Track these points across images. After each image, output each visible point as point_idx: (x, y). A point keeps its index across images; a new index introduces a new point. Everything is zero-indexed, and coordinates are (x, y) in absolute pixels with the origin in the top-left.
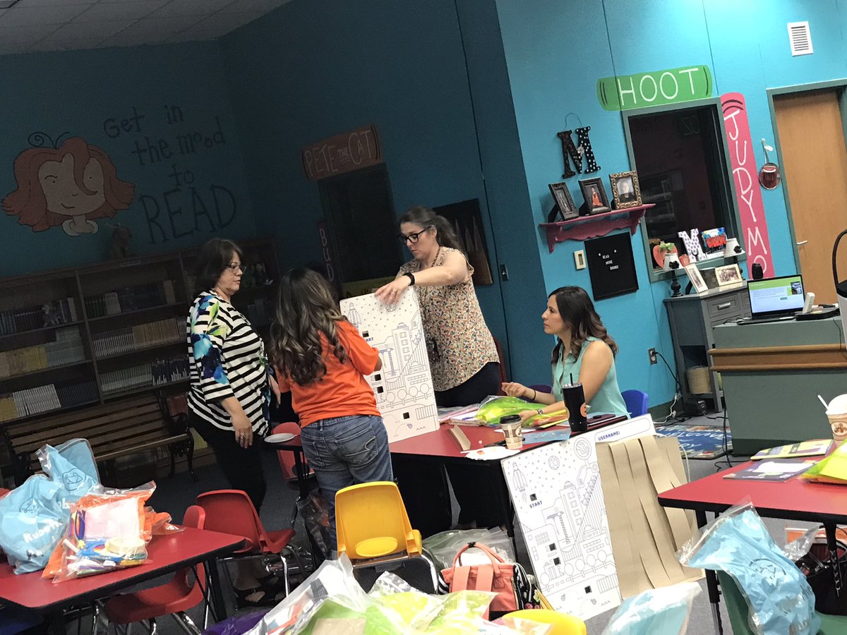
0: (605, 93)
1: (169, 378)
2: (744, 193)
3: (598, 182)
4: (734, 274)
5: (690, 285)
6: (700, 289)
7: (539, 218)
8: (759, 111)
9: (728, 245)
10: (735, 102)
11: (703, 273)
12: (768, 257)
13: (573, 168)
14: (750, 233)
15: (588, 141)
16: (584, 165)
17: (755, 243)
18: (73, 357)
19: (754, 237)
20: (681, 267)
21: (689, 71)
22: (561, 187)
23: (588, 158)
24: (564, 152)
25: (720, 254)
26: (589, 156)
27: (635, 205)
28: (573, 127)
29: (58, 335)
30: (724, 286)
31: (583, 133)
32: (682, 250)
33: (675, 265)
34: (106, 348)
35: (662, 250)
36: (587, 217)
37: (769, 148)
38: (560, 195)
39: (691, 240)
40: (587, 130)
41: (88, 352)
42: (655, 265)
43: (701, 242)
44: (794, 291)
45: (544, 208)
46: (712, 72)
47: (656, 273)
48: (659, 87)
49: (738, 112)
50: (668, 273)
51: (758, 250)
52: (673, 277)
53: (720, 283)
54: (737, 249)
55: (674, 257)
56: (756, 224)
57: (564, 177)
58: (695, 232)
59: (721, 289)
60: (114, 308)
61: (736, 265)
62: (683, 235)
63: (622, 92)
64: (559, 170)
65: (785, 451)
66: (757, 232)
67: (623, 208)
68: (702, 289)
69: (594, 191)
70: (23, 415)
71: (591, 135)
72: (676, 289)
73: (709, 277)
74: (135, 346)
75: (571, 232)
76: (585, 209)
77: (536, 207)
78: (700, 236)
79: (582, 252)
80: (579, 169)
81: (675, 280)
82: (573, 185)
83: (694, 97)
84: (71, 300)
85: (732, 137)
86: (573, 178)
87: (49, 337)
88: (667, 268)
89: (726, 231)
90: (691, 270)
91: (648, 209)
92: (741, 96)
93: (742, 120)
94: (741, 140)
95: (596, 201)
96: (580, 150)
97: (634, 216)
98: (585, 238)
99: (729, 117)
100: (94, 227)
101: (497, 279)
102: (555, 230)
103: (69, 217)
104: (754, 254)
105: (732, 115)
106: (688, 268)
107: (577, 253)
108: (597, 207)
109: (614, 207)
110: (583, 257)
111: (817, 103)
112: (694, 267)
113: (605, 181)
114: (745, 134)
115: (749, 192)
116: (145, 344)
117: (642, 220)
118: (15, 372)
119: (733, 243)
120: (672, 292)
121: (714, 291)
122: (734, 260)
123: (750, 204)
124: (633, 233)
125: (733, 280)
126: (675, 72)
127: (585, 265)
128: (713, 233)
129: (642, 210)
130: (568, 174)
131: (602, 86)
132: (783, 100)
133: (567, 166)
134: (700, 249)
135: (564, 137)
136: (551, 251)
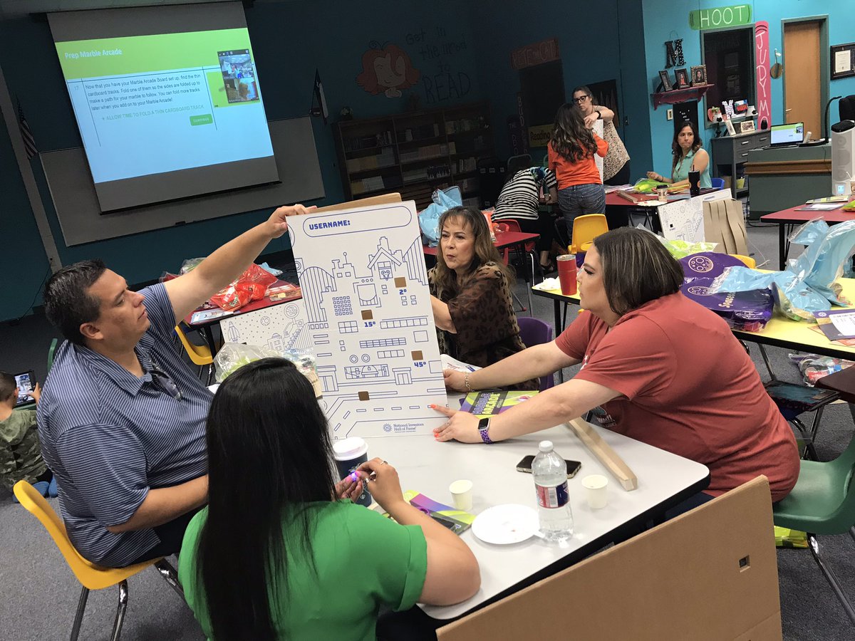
0: (693, 19)
1: (435, 176)
2: (761, 80)
3: (684, 71)
4: (750, 126)
5: (727, 130)
6: (732, 134)
7: (651, 90)
8: (776, 32)
9: (749, 109)
10: (763, 27)
11: (733, 125)
12: (769, 118)
13: (671, 63)
14: (761, 103)
15: (681, 47)
16: (677, 61)
17: (763, 109)
18: (391, 162)
19: (763, 106)
20: (723, 121)
21: (740, 7)
22: (665, 73)
23: (680, 57)
24: (668, 54)
25: (743, 115)
26: (681, 56)
27: (703, 84)
28: (674, 39)
29: (382, 150)
30: (744, 132)
31: (679, 42)
32: (723, 112)
33: (720, 120)
34: (406, 159)
35: (713, 111)
36: (677, 90)
37: (779, 54)
38: (664, 78)
39: (728, 106)
40: (681, 41)
41: (397, 161)
42: (708, 120)
43: (734, 108)
44: (798, 131)
45: (654, 84)
46: (752, 9)
47: (709, 124)
48: (722, 17)
49: (764, 32)
50: (715, 124)
51: (764, 113)
52: (718, 127)
53: (742, 131)
54: (754, 112)
55: (720, 116)
56: (765, 98)
57: (666, 68)
58: (731, 102)
59: (742, 134)
60: (409, 138)
61: (752, 121)
62: (724, 103)
63: (702, 19)
64: (664, 64)
65: (824, 200)
66: (765, 103)
67: (697, 86)
68: (733, 134)
69: (682, 76)
70: (367, 191)
71: (683, 44)
72: (718, 133)
73: (737, 127)
74: (420, 158)
75: (667, 99)
76: (676, 86)
77: (650, 83)
78: (733, 104)
79: (671, 110)
80: (674, 63)
81: (718, 128)
82: (671, 72)
83: (741, 23)
84: (389, 132)
85: (759, 47)
86: (671, 69)
87: (378, 152)
88: (715, 122)
89: (748, 102)
90: (728, 123)
91: (709, 87)
92: (766, 23)
93: (766, 38)
94: (763, 49)
95: (683, 82)
96: (676, 53)
97: (701, 91)
98: (674, 102)
99: (759, 36)
100: (400, 94)
101: (622, 124)
102: (659, 97)
103: (388, 88)
104: (762, 115)
105: (760, 34)
106: (727, 121)
107: (669, 111)
108: (683, 85)
109: (691, 86)
110: (672, 113)
111: (808, 29)
112: (730, 121)
113: (689, 71)
114: (766, 46)
115: (764, 80)
116: (424, 158)
117: (705, 94)
118: (363, 169)
119: (753, 108)
120: (716, 135)
121: (738, 135)
122: (751, 118)
123: (763, 87)
124: (699, 101)
125: (749, 129)
126: (732, 8)
127: (672, 118)
128: (741, 103)
129: (706, 88)
130: (668, 66)
131: (692, 16)
132: (790, 27)
133: (668, 61)
134: (733, 111)
135: (668, 44)
136: (655, 109)
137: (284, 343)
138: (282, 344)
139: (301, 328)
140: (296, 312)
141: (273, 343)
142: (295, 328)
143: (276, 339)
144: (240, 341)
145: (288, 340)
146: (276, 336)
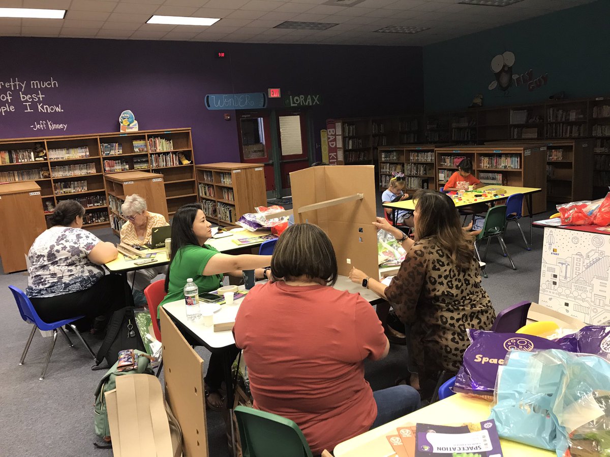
137: (583, 263)
138: (581, 262)
139: (601, 257)
140: (601, 244)
141: (575, 259)
142: (597, 255)
143: (578, 257)
144: (553, 247)
145: (588, 262)
146: (578, 255)
